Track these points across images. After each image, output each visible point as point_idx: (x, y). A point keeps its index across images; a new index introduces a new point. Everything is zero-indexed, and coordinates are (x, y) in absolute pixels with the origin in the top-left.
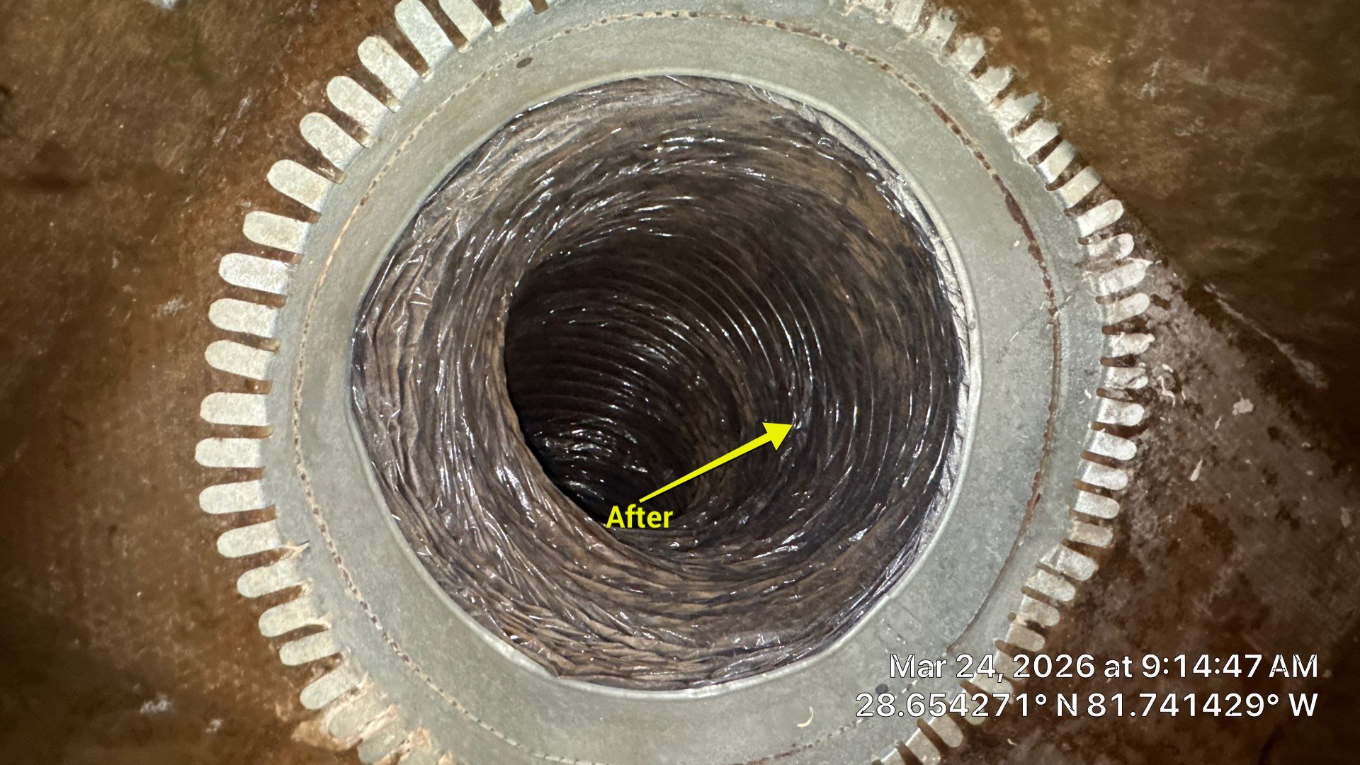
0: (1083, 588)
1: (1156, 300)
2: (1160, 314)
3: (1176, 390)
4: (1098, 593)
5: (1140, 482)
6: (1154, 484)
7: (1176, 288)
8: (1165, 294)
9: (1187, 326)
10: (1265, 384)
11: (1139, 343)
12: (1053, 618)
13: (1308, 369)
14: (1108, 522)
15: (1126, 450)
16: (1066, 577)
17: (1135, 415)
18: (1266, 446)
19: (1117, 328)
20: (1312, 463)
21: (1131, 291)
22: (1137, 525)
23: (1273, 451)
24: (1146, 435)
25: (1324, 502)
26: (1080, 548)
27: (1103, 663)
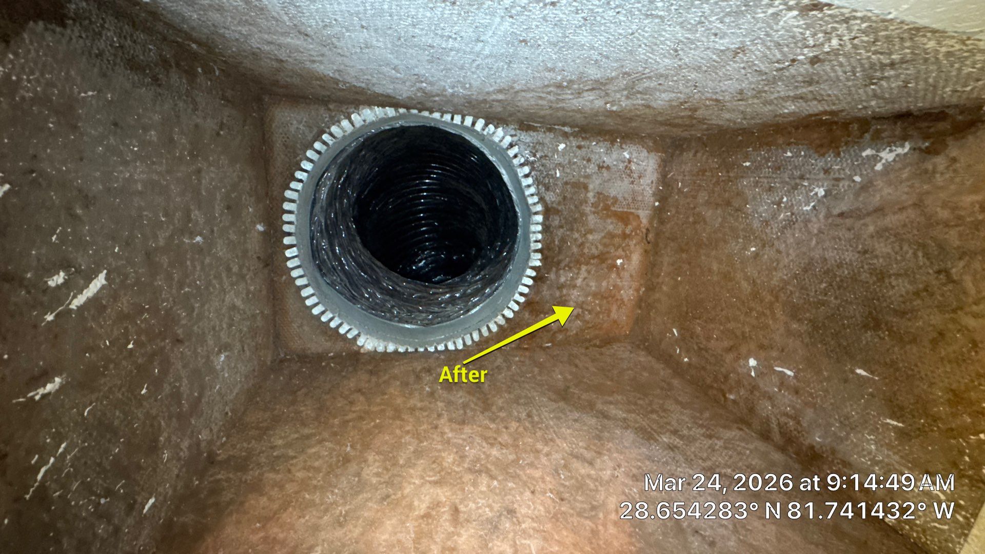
0: (543, 224)
1: (512, 136)
2: (515, 139)
3: (535, 156)
4: (547, 223)
5: (540, 187)
6: (545, 185)
7: (515, 129)
8: (513, 132)
9: (526, 137)
10: (566, 135)
11: (515, 150)
12: (540, 236)
13: (567, 129)
14: (538, 203)
15: (530, 181)
16: (537, 224)
17: (526, 170)
18: (579, 152)
19: (508, 149)
20: (601, 147)
21: (503, 138)
22: (547, 198)
23: (583, 152)
24: (533, 173)
25: (615, 155)
26: (536, 213)
27: (563, 240)
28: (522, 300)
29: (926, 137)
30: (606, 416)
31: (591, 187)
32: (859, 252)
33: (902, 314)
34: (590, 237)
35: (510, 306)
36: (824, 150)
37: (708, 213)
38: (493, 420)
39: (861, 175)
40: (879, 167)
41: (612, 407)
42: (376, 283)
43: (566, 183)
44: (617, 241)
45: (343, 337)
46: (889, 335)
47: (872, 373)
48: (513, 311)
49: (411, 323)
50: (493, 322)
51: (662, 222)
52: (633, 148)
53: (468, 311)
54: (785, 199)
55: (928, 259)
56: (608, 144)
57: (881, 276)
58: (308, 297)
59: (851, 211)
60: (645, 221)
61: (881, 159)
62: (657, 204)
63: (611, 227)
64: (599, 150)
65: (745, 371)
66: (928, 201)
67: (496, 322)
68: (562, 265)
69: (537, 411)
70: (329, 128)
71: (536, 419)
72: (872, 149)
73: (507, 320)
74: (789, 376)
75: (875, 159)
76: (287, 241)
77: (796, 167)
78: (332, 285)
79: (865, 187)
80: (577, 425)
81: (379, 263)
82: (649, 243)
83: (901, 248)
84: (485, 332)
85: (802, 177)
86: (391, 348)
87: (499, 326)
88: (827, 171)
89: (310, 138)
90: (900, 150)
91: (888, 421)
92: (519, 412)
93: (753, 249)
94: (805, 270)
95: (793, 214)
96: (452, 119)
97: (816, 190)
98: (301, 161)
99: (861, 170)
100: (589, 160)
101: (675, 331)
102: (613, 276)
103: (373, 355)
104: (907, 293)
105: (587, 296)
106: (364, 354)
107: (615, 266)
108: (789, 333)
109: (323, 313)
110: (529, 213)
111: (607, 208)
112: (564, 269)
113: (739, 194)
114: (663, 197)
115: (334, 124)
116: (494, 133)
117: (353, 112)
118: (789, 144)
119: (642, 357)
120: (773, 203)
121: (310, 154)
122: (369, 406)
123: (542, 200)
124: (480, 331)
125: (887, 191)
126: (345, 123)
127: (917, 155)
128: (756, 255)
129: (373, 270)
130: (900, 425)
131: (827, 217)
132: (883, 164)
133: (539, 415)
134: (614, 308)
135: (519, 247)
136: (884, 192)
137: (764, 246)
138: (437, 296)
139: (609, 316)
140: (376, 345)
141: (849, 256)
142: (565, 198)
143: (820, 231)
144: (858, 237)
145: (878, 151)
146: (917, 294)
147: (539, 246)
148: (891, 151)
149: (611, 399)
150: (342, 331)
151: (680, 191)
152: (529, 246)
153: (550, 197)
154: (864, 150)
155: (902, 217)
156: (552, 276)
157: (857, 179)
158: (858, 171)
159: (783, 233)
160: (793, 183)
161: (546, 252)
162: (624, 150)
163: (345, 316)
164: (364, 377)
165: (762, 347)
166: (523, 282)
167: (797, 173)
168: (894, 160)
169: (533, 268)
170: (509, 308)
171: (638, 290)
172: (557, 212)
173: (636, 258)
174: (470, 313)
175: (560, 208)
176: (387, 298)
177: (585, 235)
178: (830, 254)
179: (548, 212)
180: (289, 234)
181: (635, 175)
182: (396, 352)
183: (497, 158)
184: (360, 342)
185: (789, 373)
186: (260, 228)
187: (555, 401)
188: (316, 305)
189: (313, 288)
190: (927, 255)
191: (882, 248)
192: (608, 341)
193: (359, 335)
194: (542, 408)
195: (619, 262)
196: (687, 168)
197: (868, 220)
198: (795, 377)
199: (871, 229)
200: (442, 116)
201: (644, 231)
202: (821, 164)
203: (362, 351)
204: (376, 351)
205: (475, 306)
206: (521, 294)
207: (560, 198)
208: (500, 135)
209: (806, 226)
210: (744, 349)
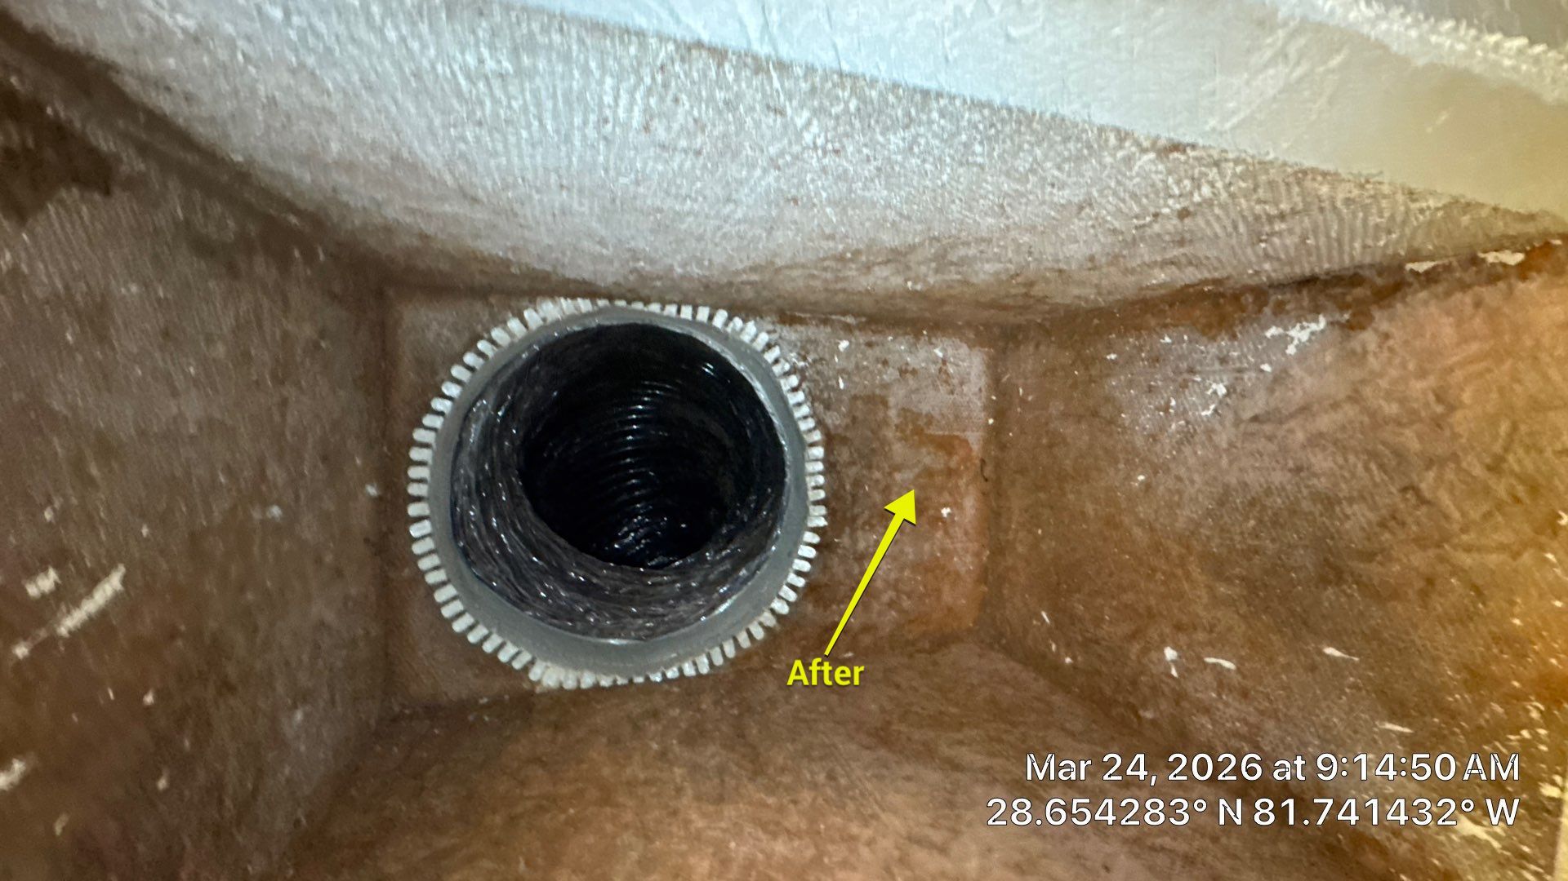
0: (825, 461)
1: (769, 332)
2: (775, 336)
3: (805, 359)
4: (832, 459)
5: (816, 404)
6: (823, 401)
7: (773, 323)
8: (770, 327)
9: (790, 334)
10: (848, 329)
11: (775, 352)
12: (821, 480)
13: (850, 320)
14: (815, 428)
15: (800, 396)
16: (817, 460)
17: (794, 380)
18: (869, 352)
19: (763, 351)
20: (901, 344)
21: (756, 336)
22: (829, 421)
23: (877, 351)
24: (804, 385)
25: (922, 354)
26: (813, 445)
27: (857, 484)
28: (800, 582)
29: (1343, 307)
30: (955, 766)
31: (892, 401)
32: (1290, 470)
33: (1369, 556)
34: (898, 476)
35: (782, 594)
36: (1214, 332)
37: (1068, 430)
38: (771, 791)
39: (1270, 363)
40: (1291, 350)
41: (964, 749)
42: (560, 575)
43: (855, 398)
44: (938, 480)
45: (507, 668)
46: (1359, 590)
47: (1347, 650)
48: (788, 603)
49: (619, 637)
50: (756, 623)
51: (1003, 447)
52: (947, 342)
53: (714, 608)
54: (1173, 403)
55: (1385, 472)
56: (910, 338)
57: (1329, 502)
58: (446, 603)
59: (1268, 413)
60: (976, 447)
61: (1292, 339)
62: (991, 421)
63: (927, 460)
64: (898, 347)
65: (1161, 669)
66: (1367, 391)
67: (761, 624)
68: (860, 522)
69: (842, 766)
70: (489, 332)
71: (843, 781)
72: (1277, 326)
73: (779, 617)
74: (1229, 670)
75: (1284, 340)
76: (414, 510)
77: (1181, 358)
78: (485, 580)
79: (1280, 378)
80: (912, 787)
81: (562, 542)
82: (986, 480)
83: (1346, 460)
84: (745, 642)
85: (1191, 371)
86: (588, 680)
87: (767, 629)
88: (1223, 360)
89: (457, 347)
90: (1314, 327)
91: (1389, 726)
92: (812, 773)
93: (1141, 478)
94: (1221, 503)
95: (1188, 423)
96: (679, 311)
97: (1214, 386)
98: (443, 381)
99: (1268, 356)
100: (885, 363)
101: (1044, 615)
102: (939, 534)
103: (559, 696)
104: (1369, 523)
105: (902, 569)
106: (543, 695)
107: (940, 518)
108: (1216, 601)
109: (471, 628)
110: (802, 445)
111: (918, 431)
112: (863, 529)
113: (1108, 399)
114: (1000, 411)
115: (496, 326)
116: (742, 330)
117: (527, 308)
118: (1165, 326)
119: (1000, 663)
120: (1158, 409)
121: (457, 371)
122: (555, 784)
123: (820, 424)
124: (735, 640)
125: (1309, 382)
126: (514, 324)
127: (1337, 332)
128: (1147, 487)
129: (553, 552)
130: (1407, 730)
131: (1237, 422)
132: (1297, 347)
133: (848, 776)
134: (946, 588)
135: (789, 501)
136: (1306, 384)
137: (1156, 473)
138: (659, 588)
139: (939, 598)
140: (562, 678)
141: (1278, 478)
142: (854, 419)
143: (1231, 445)
144: (1284, 450)
145: (1286, 329)
146: (1383, 524)
147: (822, 494)
148: (1303, 328)
149: (960, 736)
150: (503, 657)
151: (1023, 401)
152: (807, 495)
153: (833, 419)
154: (1268, 328)
155: (1338, 417)
156: (845, 540)
157: (1266, 368)
158: (1265, 357)
159: (1179, 451)
160: (1180, 379)
161: (833, 504)
162: (935, 346)
163: (510, 632)
164: (543, 734)
165: (1179, 628)
166: (800, 553)
167: (1184, 366)
168: (1310, 340)
169: (815, 530)
170: (780, 597)
171: (977, 555)
172: (844, 440)
173: (970, 503)
174: (717, 612)
175: (848, 434)
176: (579, 597)
177: (890, 474)
178: (1251, 477)
179: (829, 441)
180: (418, 499)
181: (955, 381)
182: (597, 688)
183: (746, 365)
184: (535, 674)
185: (1227, 664)
186: (372, 490)
187: (868, 748)
188: (459, 615)
189: (455, 586)
190: (1382, 467)
191: (1321, 461)
192: (942, 642)
193: (532, 663)
194: (851, 763)
195: (945, 512)
196: (1029, 365)
197: (1292, 424)
198: (1239, 670)
199: (1300, 436)
200: (663, 309)
201: (977, 462)
202: (1213, 350)
203: (538, 690)
204: (561, 688)
205: (723, 598)
206: (799, 573)
207: (848, 421)
208: (751, 332)
209: (1210, 439)
210: (1153, 634)
